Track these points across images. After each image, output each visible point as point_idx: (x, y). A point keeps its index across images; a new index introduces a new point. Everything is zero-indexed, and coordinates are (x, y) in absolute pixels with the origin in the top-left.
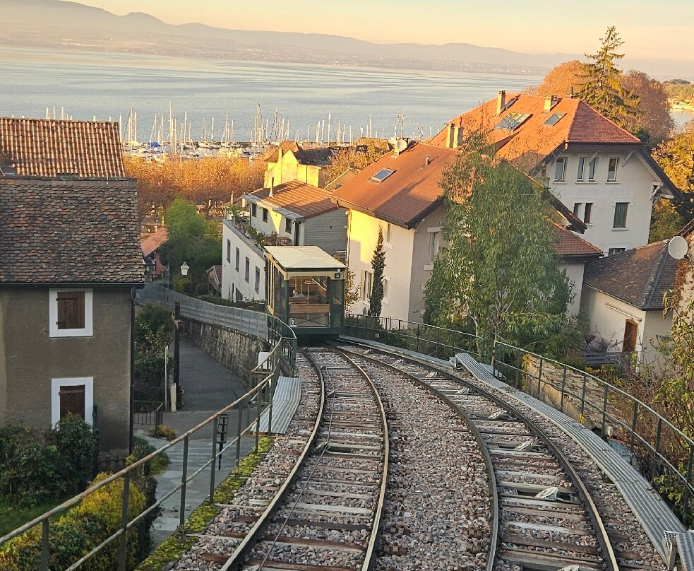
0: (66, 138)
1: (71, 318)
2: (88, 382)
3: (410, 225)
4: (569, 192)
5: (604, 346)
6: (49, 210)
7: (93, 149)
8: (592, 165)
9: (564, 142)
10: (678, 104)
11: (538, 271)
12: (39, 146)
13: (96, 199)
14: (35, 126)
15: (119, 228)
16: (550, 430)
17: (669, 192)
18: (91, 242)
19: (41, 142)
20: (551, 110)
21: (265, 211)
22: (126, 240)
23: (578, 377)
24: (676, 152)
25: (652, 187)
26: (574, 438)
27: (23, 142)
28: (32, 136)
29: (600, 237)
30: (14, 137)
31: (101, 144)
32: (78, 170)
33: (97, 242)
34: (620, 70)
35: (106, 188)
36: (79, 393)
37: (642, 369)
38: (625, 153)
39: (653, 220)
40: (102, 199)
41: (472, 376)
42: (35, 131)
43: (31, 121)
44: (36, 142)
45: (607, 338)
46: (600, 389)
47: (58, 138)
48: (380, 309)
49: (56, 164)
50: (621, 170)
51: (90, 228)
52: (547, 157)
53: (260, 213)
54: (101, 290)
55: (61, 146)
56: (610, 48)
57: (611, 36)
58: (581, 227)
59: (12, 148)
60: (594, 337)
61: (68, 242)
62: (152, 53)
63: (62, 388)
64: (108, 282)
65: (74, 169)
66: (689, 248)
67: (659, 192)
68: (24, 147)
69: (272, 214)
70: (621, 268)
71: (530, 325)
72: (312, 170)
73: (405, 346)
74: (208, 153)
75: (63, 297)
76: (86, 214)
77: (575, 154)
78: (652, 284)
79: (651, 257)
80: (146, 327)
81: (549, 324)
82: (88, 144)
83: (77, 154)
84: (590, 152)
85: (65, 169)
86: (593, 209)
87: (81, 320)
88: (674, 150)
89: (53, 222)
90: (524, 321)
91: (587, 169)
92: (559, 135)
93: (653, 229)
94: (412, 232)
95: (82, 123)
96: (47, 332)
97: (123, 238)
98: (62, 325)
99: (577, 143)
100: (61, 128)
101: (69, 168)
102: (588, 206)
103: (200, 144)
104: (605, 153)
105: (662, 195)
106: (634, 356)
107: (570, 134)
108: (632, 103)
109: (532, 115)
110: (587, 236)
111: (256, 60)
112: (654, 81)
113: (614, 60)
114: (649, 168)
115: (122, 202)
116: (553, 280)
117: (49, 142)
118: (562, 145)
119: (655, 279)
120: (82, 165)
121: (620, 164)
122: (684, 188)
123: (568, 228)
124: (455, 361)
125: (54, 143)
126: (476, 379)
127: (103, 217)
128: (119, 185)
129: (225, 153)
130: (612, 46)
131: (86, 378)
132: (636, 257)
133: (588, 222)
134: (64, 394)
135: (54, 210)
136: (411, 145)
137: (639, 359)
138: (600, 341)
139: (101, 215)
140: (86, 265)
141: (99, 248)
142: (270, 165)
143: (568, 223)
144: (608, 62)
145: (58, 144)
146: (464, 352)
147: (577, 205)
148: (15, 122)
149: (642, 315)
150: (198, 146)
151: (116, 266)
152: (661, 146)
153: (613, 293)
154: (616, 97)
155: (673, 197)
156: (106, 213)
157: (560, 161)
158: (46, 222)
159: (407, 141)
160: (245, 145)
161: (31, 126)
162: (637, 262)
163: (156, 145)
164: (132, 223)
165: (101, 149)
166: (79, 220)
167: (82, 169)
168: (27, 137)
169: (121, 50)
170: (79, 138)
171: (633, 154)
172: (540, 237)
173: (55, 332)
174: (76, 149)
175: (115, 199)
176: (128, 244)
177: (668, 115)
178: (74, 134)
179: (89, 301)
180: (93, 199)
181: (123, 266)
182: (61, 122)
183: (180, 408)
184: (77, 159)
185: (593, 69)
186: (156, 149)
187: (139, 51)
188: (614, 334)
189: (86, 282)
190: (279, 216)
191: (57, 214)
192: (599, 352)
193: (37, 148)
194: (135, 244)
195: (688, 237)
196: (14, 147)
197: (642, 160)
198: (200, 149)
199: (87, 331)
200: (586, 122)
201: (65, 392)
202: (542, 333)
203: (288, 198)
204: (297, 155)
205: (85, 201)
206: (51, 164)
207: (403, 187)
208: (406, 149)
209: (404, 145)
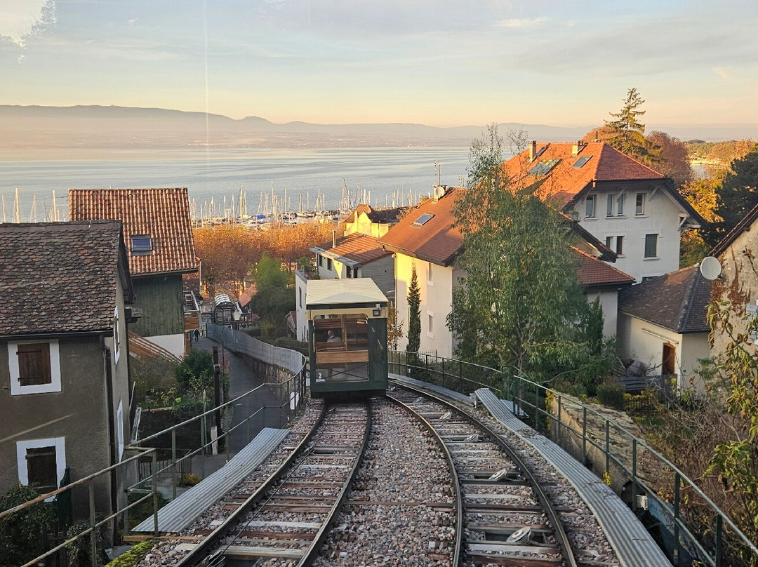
0: (140, 204)
1: (35, 372)
2: (59, 443)
3: (447, 263)
4: (600, 227)
5: (643, 370)
6: (21, 257)
7: (164, 213)
8: (621, 201)
9: (592, 181)
10: (696, 159)
11: (559, 296)
12: (115, 212)
13: (74, 243)
14: (113, 196)
15: (95, 273)
16: (564, 497)
17: (695, 222)
18: (60, 288)
19: (117, 209)
20: (578, 154)
21: (329, 261)
22: (100, 284)
23: (609, 413)
24: (699, 191)
25: (679, 219)
26: (595, 514)
27: (101, 209)
28: (109, 204)
29: (633, 266)
30: (94, 205)
31: (171, 208)
32: (150, 231)
33: (69, 288)
34: (642, 124)
35: (88, 232)
36: (50, 456)
37: (683, 393)
38: (650, 189)
39: (682, 252)
40: (81, 243)
41: (490, 415)
42: (113, 200)
43: (109, 191)
44: (113, 209)
45: (646, 362)
46: (635, 426)
47: (132, 204)
48: (419, 344)
49: (130, 227)
50: (648, 204)
51: (62, 274)
52: (577, 195)
53: (325, 262)
54: (68, 340)
55: (135, 212)
56: (632, 107)
57: (632, 96)
58: (613, 257)
59: (92, 215)
60: (633, 361)
61: (36, 290)
62: (264, 147)
63: (29, 451)
64: (71, 331)
65: (146, 231)
66: (723, 267)
67: (686, 222)
68: (102, 214)
69: (335, 263)
70: (654, 294)
71: (555, 356)
72: (383, 227)
73: (432, 381)
74: (303, 221)
75: (25, 350)
76: (60, 259)
77: (603, 191)
78: (686, 307)
79: (683, 281)
80: (190, 372)
81: (575, 353)
82: (160, 208)
83: (149, 218)
84: (617, 190)
85: (138, 231)
86: (624, 242)
87: (47, 374)
88: (697, 189)
89: (23, 270)
90: (548, 351)
91: (616, 206)
92: (587, 175)
93: (682, 259)
94: (449, 269)
95: (154, 190)
96: (9, 389)
97: (97, 283)
98: (24, 381)
99: (604, 181)
100: (136, 195)
101: (142, 230)
102: (620, 239)
103: (298, 214)
104: (632, 190)
105: (689, 225)
106: (674, 380)
107: (597, 173)
108: (656, 152)
109: (561, 160)
110: (618, 265)
111: (346, 147)
112: (674, 139)
113: (636, 117)
114: (675, 202)
115: (103, 245)
116: (576, 305)
117: (125, 209)
118: (590, 184)
119: (689, 303)
120: (153, 226)
121: (647, 200)
122: (710, 220)
123: (600, 258)
124: (475, 398)
125: (129, 209)
126: (494, 419)
127: (80, 261)
128: (102, 227)
129: (319, 220)
130: (634, 105)
131: (57, 439)
132: (668, 282)
133: (621, 253)
134: (31, 458)
135: (27, 257)
136: (449, 192)
137: (679, 383)
138: (639, 365)
139: (77, 260)
140: (50, 313)
141: (68, 294)
142: (349, 225)
143: (599, 254)
144: (631, 118)
145: (133, 209)
146: (484, 387)
147: (608, 239)
148: (96, 193)
149: (679, 338)
150: (296, 216)
151: (84, 313)
152: (685, 186)
153: (648, 318)
154: (641, 148)
155: (699, 226)
156: (82, 257)
157: (590, 198)
158: (16, 270)
159: (445, 189)
160: (334, 213)
161: (109, 195)
162: (669, 287)
163: (262, 217)
164: (109, 266)
165: (171, 212)
166: (52, 265)
167: (154, 230)
168: (105, 205)
169: (240, 146)
170: (152, 203)
171: (658, 189)
172: (558, 259)
173: (17, 389)
174: (149, 213)
175: (95, 242)
176: (102, 289)
177: (689, 167)
178: (147, 200)
179: (55, 353)
180: (71, 244)
181: (92, 313)
182: (135, 191)
183: (222, 451)
184: (149, 222)
185: (617, 125)
186: (262, 220)
187: (253, 146)
188: (653, 357)
189: (45, 332)
190: (341, 264)
191: (29, 260)
192: (638, 376)
193: (113, 214)
194: (110, 288)
195: (720, 258)
196: (93, 214)
197: (668, 194)
198: (298, 218)
199: (55, 386)
200: (611, 162)
201: (32, 455)
202: (567, 362)
203: (349, 248)
204: (370, 216)
205: (62, 246)
206: (126, 227)
207: (441, 229)
208: (445, 195)
209: (442, 192)
